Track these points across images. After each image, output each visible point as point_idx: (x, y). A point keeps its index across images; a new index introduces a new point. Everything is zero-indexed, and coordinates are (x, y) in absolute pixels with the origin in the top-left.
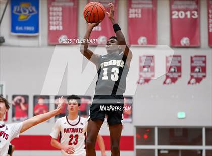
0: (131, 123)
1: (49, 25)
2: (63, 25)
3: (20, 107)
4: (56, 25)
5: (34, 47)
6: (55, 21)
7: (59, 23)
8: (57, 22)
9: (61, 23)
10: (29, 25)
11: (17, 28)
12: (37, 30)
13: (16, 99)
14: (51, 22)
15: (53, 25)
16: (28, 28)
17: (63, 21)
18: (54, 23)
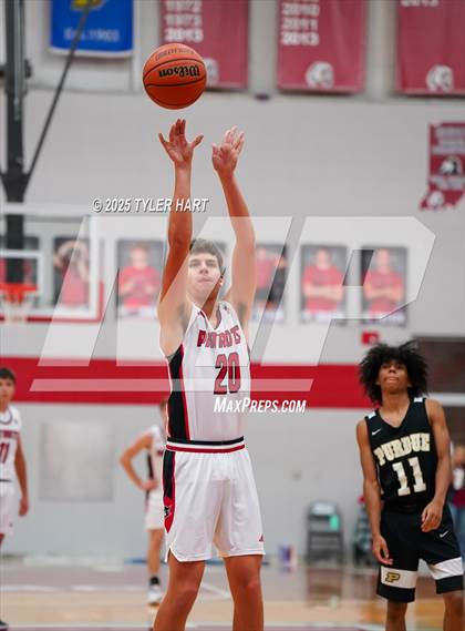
0: (403, 325)
1: (163, 26)
2: (204, 27)
3: (77, 275)
4: (184, 27)
5: (119, 92)
6: (183, 12)
7: (192, 21)
8: (188, 17)
9: (198, 21)
10: (105, 27)
11: (69, 34)
12: (126, 43)
13: (64, 249)
14: (169, 18)
15: (175, 27)
16: (102, 35)
17: (205, 13)
18: (179, 20)
